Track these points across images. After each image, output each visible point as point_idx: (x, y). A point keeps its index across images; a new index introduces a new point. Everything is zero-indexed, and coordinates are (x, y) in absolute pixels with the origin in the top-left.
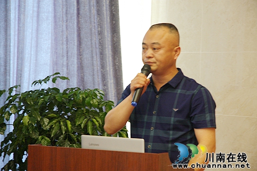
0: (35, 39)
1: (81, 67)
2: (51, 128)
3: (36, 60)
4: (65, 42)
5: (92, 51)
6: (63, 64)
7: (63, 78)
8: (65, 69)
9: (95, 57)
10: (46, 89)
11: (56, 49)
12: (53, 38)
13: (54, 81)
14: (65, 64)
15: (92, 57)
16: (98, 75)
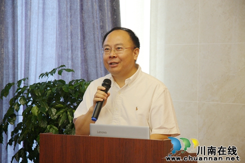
0: (41, 34)
1: (85, 60)
2: (59, 117)
3: (42, 54)
4: (69, 37)
5: (95, 45)
6: (68, 57)
7: (69, 70)
8: (70, 62)
9: (98, 50)
10: (52, 81)
11: (61, 43)
12: (58, 33)
13: (60, 73)
14: (70, 57)
15: (95, 50)
16: (101, 68)
